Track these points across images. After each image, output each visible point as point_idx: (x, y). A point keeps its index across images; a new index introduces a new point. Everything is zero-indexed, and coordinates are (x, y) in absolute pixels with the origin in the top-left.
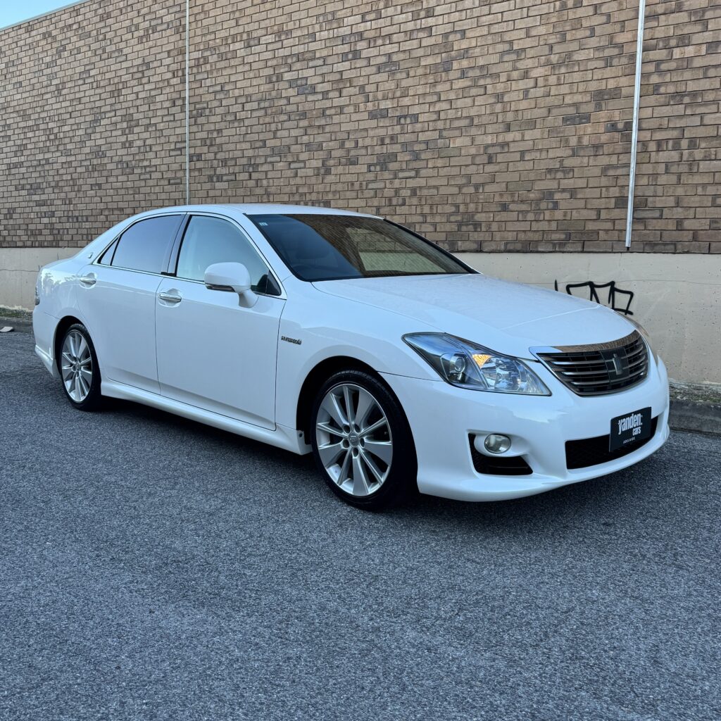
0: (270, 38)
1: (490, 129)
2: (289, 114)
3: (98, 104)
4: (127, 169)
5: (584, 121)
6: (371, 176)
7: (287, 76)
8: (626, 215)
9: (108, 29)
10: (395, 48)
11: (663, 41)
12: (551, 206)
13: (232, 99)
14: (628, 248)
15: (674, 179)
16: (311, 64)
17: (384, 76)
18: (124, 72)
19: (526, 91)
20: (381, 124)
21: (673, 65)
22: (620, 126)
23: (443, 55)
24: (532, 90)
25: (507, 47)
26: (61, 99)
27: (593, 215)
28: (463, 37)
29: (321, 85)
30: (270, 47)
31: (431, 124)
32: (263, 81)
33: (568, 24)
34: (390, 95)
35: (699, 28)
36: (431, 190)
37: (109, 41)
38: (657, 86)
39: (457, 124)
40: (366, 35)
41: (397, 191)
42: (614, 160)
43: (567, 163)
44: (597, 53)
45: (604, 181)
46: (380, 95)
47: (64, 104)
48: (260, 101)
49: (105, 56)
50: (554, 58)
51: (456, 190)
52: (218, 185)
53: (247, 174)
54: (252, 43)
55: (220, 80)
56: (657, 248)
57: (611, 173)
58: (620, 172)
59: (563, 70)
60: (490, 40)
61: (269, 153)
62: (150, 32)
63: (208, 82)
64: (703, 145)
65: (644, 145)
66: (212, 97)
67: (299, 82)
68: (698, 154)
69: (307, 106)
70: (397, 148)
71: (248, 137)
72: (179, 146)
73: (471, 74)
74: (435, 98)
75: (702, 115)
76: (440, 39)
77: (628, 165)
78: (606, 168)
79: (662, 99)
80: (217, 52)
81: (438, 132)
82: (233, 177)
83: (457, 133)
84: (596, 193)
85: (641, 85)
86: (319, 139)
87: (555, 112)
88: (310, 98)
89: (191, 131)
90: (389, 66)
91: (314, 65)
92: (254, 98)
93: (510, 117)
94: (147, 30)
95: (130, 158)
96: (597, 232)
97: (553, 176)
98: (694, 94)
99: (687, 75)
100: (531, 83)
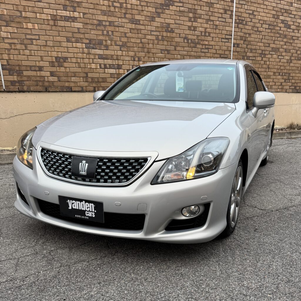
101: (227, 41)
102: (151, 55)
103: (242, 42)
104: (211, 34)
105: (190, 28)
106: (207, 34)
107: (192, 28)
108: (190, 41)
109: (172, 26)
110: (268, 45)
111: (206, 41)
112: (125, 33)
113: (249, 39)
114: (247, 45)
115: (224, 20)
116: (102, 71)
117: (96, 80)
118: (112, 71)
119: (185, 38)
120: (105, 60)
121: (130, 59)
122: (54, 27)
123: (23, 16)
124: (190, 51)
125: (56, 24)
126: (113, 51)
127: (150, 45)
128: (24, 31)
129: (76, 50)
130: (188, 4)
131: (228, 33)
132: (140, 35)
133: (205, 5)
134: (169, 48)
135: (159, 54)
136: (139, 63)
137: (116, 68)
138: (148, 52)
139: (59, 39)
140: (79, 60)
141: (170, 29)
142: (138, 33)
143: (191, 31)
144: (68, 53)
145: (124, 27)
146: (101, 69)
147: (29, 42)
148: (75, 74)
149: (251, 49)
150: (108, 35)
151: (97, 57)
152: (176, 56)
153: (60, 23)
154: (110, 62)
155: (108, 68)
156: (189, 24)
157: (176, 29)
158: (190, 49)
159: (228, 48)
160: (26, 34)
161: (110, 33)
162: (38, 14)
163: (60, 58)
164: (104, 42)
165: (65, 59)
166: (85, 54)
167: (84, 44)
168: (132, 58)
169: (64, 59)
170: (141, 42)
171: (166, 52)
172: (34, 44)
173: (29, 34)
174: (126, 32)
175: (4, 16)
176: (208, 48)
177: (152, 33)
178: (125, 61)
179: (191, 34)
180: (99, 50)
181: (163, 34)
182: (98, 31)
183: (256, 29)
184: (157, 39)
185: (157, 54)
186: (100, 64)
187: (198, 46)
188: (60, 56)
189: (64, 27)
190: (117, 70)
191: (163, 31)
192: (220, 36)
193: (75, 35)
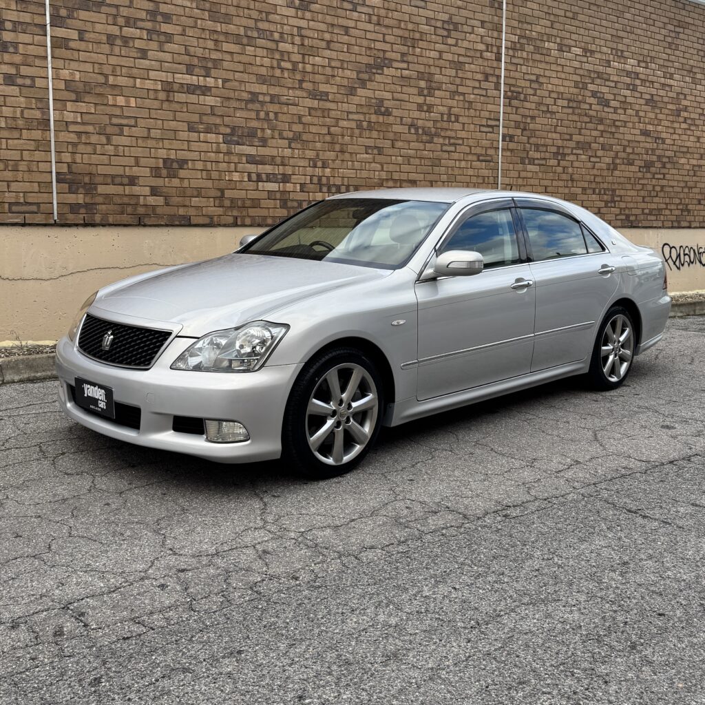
101: (491, 130)
102: (347, 156)
103: (519, 132)
104: (461, 119)
105: (420, 107)
106: (453, 118)
107: (425, 108)
108: (420, 131)
109: (387, 104)
110: (568, 137)
111: (451, 130)
112: (300, 117)
113: (531, 126)
114: (529, 138)
115: (484, 93)
116: (252, 185)
117: (240, 203)
118: (272, 186)
119: (411, 126)
120: (260, 166)
121: (307, 165)
122: (167, 103)
123: (110, 83)
124: (422, 148)
125: (171, 99)
126: (276, 150)
127: (346, 137)
128: (109, 110)
129: (204, 147)
130: (417, 65)
131: (492, 115)
132: (328, 120)
133: (448, 66)
134: (380, 143)
135: (362, 155)
136: (323, 172)
137: (280, 180)
138: (342, 152)
139: (173, 124)
140: (209, 165)
141: (383, 109)
142: (324, 117)
143: (423, 113)
144: (189, 152)
145: (297, 105)
146: (251, 183)
147: (116, 130)
148: (199, 192)
149: (537, 146)
150: (267, 119)
151: (244, 159)
152: (393, 158)
153: (178, 96)
154: (268, 169)
155: (265, 180)
156: (420, 100)
157: (394, 110)
158: (421, 146)
159: (492, 143)
160: (111, 116)
161: (272, 116)
162: (138, 80)
163: (173, 161)
164: (259, 131)
165: (182, 163)
166: (222, 154)
167: (221, 136)
168: (311, 163)
169: (180, 163)
170: (329, 133)
171: (376, 151)
172: (125, 134)
173: (116, 116)
174: (302, 113)
175: (73, 83)
176: (455, 145)
177: (351, 116)
178: (297, 168)
179: (424, 118)
180: (249, 147)
181: (370, 118)
182: (250, 113)
183: (545, 109)
184: (359, 127)
185: (358, 156)
186: (249, 174)
187: (435, 140)
188: (173, 157)
189: (185, 104)
190: (281, 184)
191: (370, 112)
192: (476, 121)
193: (205, 118)
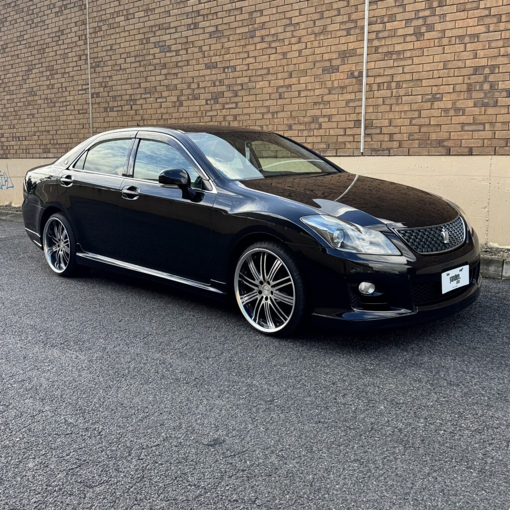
0: (142, 14)
1: (280, 76)
2: (155, 65)
3: (30, 59)
4: (52, 103)
5: (335, 71)
6: (208, 107)
7: (152, 40)
8: (361, 132)
9: (35, 7)
10: (220, 21)
11: (380, 18)
12: (317, 126)
13: (117, 55)
14: (362, 153)
15: (388, 108)
16: (168, 31)
17: (214, 41)
18: (46, 36)
19: (300, 51)
20: (213, 73)
21: (386, 34)
22: (356, 74)
23: (250, 26)
24: (303, 50)
25: (288, 22)
26: (5, 55)
27: (341, 132)
28: (262, 15)
29: (174, 46)
30: (141, 20)
31: (244, 72)
32: (137, 43)
33: (324, 7)
34: (218, 54)
35: (401, 10)
36: (245, 116)
37: (36, 15)
38: (377, 48)
39: (259, 72)
40: (202, 13)
41: (225, 116)
42: (352, 96)
43: (326, 98)
44: (341, 26)
45: (347, 110)
46: (212, 53)
47: (7, 59)
48: (136, 56)
49: (33, 25)
50: (317, 30)
51: (260, 116)
52: (111, 114)
53: (130, 106)
54: (129, 17)
55: (109, 42)
56: (379, 153)
57: (351, 104)
58: (356, 104)
59: (322, 37)
60: (277, 16)
61: (143, 92)
62: (63, 9)
63: (102, 44)
64: (404, 86)
65: (370, 86)
66: (104, 54)
67: (161, 44)
68: (402, 92)
69: (166, 60)
70: (224, 88)
71: (129, 81)
72: (84, 87)
73: (267, 39)
74: (246, 55)
75: (403, 66)
76: (246, 16)
77: (361, 100)
78: (348, 102)
79: (379, 56)
80: (107, 23)
81: (248, 78)
82: (120, 109)
83: (260, 78)
84: (343, 118)
85: (368, 47)
86: (175, 82)
87: (317, 65)
88: (168, 54)
89: (92, 77)
90: (217, 34)
91: (169, 33)
92: (132, 54)
93: (291, 68)
94: (60, 7)
95: (53, 96)
96: (344, 143)
97: (318, 107)
98: (398, 52)
99: (395, 40)
100: (303, 46)
